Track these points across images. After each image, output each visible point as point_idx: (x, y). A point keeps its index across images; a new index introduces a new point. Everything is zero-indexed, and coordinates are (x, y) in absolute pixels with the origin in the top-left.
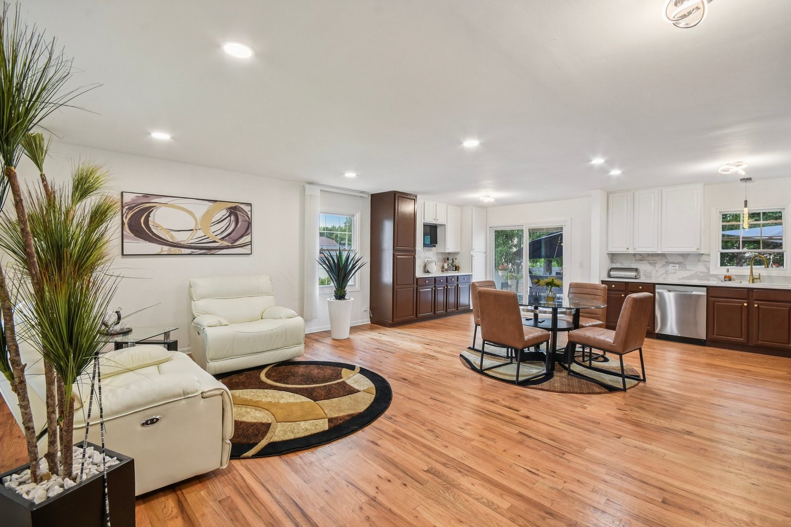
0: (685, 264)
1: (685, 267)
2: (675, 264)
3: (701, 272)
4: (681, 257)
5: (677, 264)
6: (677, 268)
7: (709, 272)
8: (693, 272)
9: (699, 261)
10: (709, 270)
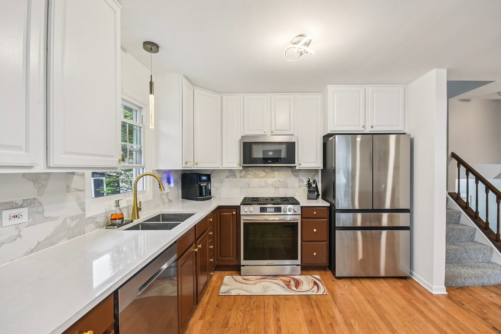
0: (41, 205)
1: (43, 212)
2: (17, 207)
3: (72, 219)
4: (31, 184)
5: (21, 207)
6: (25, 219)
7: (84, 215)
8: (58, 223)
9: (68, 189)
10: (84, 210)
